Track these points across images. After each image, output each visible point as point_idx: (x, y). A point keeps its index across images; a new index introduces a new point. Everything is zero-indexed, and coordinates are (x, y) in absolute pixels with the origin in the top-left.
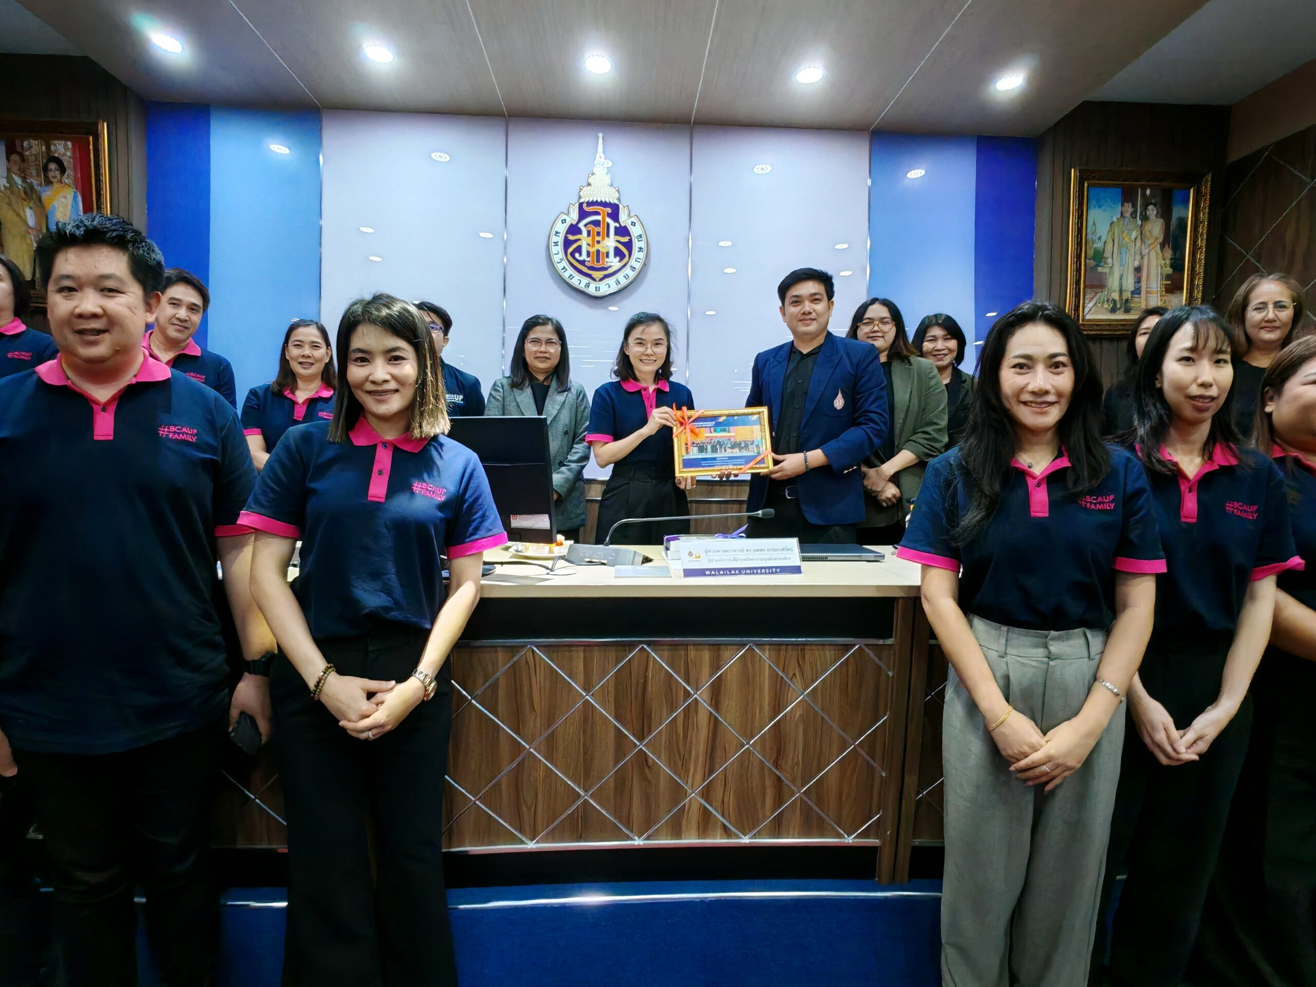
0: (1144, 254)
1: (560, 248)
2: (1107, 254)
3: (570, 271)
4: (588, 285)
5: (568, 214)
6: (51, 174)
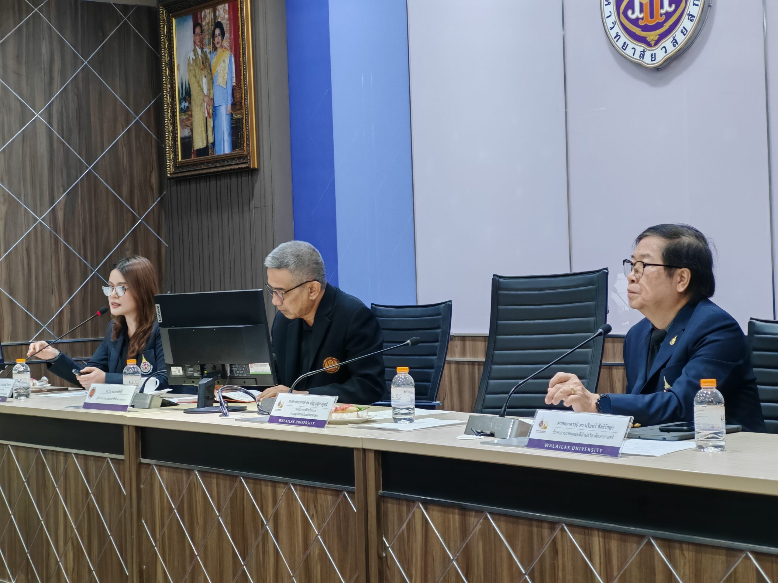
1: (612, 7)
3: (624, 38)
4: (642, 55)
6: (216, 39)
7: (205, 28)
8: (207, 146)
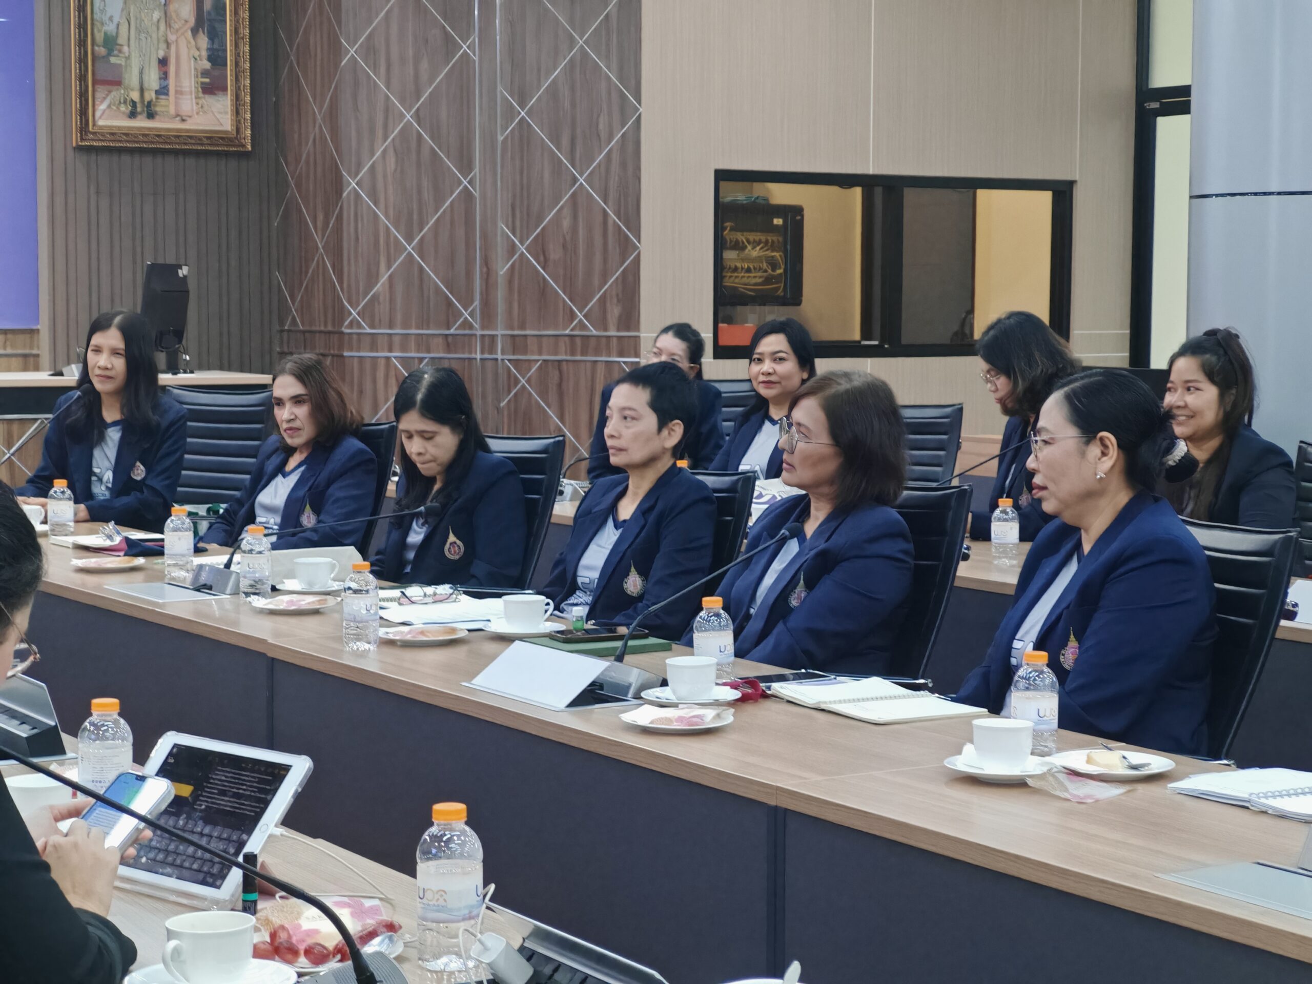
0: (170, 41)
2: (122, 40)
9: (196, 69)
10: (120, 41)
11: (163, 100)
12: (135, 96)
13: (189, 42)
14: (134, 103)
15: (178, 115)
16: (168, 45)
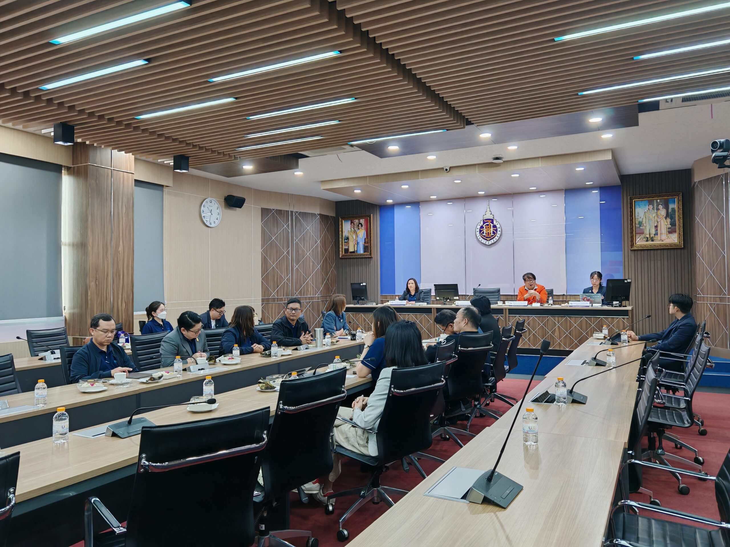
1: (478, 233)
3: (481, 239)
4: (486, 242)
5: (480, 223)
6: (359, 227)
7: (356, 224)
8: (354, 251)
9: (666, 227)
10: (643, 223)
11: (656, 236)
12: (648, 236)
13: (664, 221)
14: (647, 238)
15: (661, 240)
16: (658, 222)
